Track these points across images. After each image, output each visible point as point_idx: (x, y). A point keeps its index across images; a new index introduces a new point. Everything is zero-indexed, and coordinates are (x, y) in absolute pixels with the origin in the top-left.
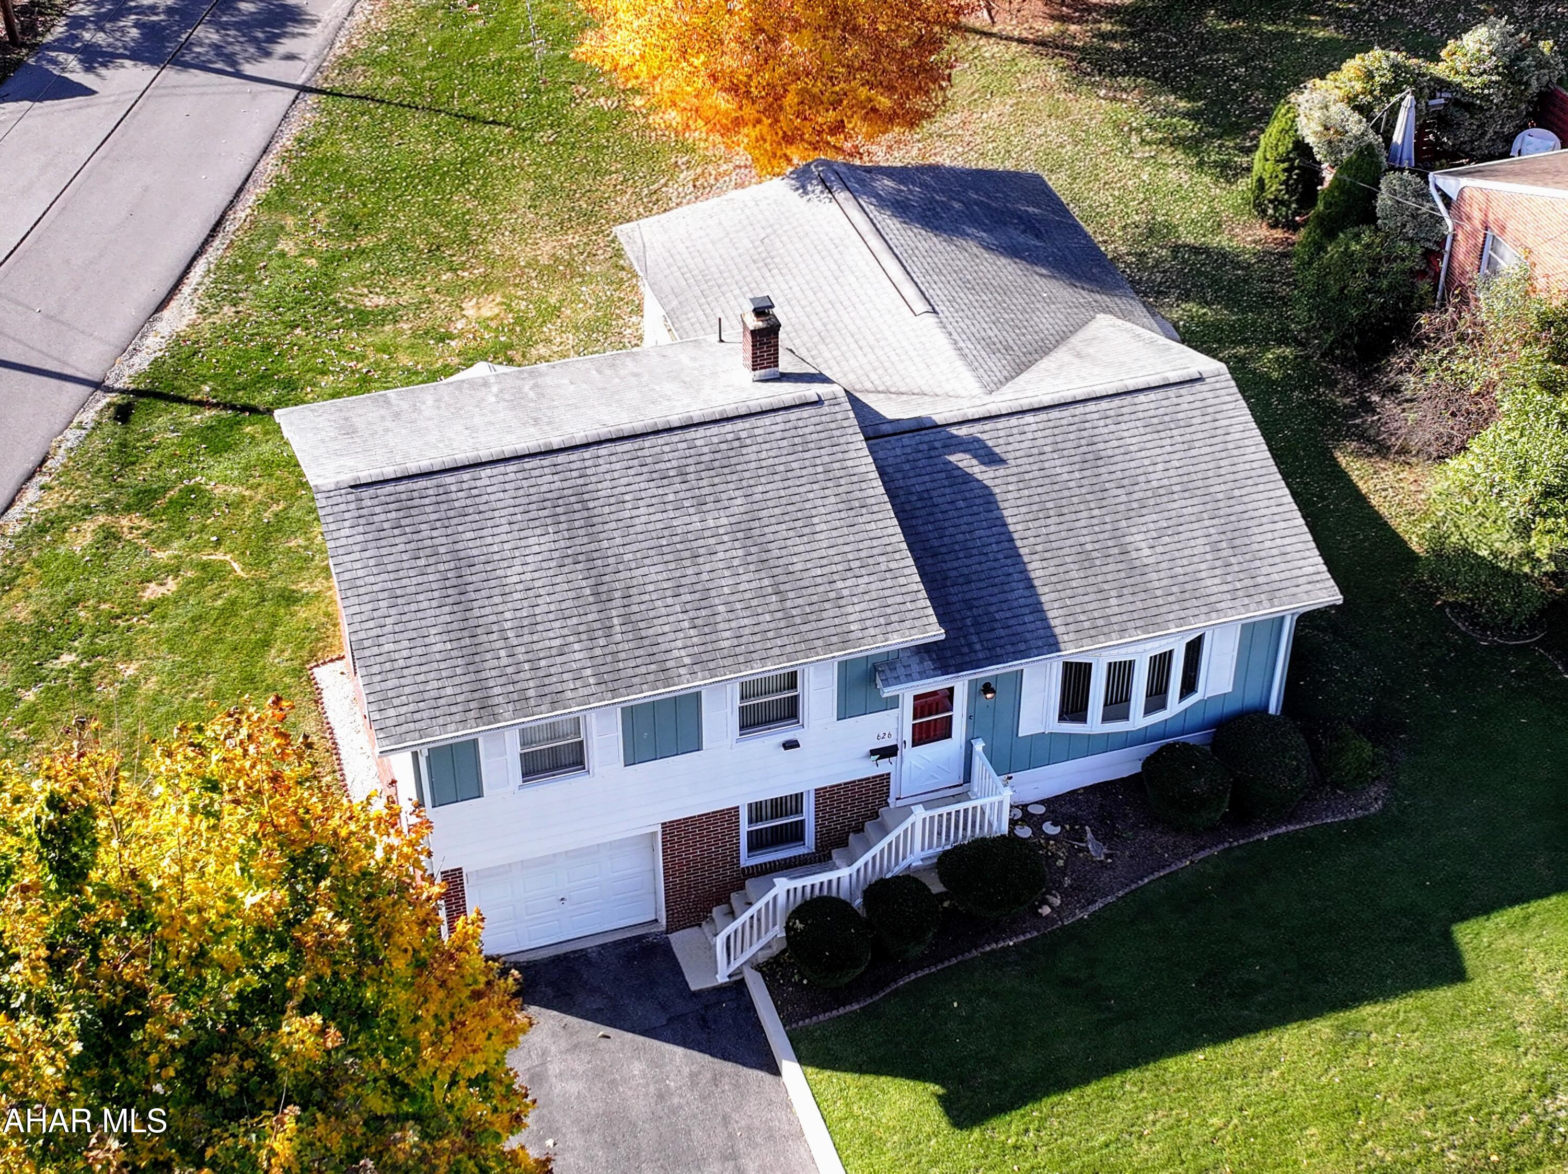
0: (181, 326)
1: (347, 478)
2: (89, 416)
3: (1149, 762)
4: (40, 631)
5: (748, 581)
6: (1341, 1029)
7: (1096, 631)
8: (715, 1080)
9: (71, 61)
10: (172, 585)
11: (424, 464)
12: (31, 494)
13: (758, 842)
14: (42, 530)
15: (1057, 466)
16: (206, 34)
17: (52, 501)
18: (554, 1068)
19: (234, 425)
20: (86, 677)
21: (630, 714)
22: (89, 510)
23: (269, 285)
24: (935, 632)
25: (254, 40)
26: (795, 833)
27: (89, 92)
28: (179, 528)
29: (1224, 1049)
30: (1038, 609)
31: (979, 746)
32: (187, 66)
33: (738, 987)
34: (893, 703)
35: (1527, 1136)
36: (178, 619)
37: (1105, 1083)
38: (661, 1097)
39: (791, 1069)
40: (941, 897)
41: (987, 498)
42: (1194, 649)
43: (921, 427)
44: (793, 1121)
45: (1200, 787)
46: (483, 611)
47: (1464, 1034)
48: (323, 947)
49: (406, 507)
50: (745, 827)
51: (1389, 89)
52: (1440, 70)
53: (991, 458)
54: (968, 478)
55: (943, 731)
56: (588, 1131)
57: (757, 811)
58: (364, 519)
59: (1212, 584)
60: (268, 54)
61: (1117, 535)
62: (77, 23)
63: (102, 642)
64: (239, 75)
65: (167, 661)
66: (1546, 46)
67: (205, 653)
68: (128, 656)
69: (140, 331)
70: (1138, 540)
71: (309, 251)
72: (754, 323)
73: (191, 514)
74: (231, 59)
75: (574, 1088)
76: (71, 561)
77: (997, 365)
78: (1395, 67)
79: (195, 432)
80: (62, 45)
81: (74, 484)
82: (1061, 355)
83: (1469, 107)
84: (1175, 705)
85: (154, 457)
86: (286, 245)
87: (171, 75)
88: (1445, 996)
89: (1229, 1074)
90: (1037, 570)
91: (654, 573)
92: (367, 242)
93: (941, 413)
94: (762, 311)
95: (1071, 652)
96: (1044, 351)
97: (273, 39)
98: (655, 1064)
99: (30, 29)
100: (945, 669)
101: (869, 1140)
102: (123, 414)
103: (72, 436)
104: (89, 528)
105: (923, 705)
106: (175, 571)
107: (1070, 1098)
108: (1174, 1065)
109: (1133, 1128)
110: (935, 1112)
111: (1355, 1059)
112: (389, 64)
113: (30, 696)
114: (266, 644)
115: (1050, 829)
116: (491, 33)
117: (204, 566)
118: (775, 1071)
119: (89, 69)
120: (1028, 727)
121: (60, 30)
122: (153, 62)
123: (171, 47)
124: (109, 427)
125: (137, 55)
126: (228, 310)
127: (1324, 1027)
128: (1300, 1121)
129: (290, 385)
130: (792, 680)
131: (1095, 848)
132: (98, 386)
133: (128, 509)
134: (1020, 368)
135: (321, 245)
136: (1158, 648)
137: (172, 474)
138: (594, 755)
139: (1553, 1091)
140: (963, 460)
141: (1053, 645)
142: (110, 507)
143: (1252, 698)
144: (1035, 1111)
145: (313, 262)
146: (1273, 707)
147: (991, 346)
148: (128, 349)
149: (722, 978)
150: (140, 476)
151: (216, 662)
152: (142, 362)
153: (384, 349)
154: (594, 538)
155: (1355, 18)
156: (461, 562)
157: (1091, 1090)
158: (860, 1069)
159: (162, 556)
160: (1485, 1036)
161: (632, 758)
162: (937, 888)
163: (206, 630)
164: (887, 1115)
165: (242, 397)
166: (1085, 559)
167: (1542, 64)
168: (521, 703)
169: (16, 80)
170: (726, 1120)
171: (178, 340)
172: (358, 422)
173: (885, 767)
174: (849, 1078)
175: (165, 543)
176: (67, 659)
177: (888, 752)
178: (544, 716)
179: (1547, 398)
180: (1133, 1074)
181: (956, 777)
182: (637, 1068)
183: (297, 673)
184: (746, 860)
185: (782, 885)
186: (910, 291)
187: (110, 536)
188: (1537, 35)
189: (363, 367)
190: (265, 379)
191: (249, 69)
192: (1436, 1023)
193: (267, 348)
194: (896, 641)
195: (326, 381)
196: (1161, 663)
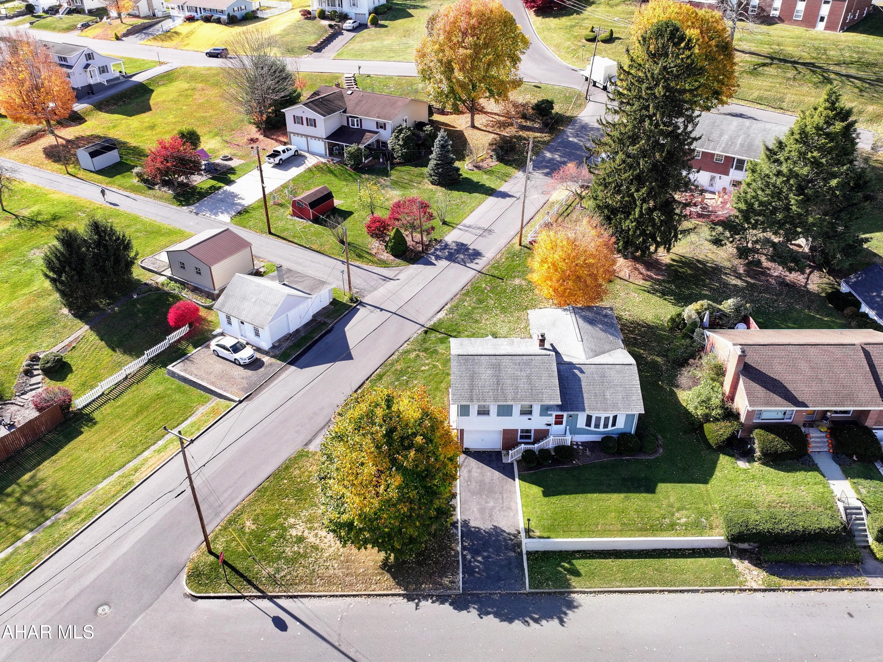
0: (441, 317)
1: (457, 353)
2: (419, 332)
3: (603, 439)
4: (401, 372)
5: (526, 386)
6: (626, 497)
7: (594, 409)
8: (503, 479)
9: (433, 258)
10: (427, 367)
11: (472, 353)
12: (405, 345)
13: (522, 437)
14: (406, 352)
15: (595, 376)
16: (462, 256)
17: (409, 347)
18: (473, 470)
19: (447, 338)
20: (407, 382)
21: (499, 406)
22: (415, 350)
23: (460, 312)
24: (560, 403)
25: (470, 259)
26: (529, 437)
27: (435, 265)
28: (431, 357)
29: (600, 495)
30: (583, 403)
31: (568, 428)
32: (456, 262)
33: (512, 464)
34: (551, 415)
35: (656, 525)
36: (427, 374)
37: (575, 495)
38: (492, 480)
39: (517, 480)
40: (554, 456)
41: (579, 380)
42: (615, 418)
43: (570, 364)
44: (515, 490)
45: (611, 445)
46: (475, 382)
47: (651, 504)
48: (425, 427)
49: (467, 361)
50: (519, 434)
51: (706, 309)
52: (721, 307)
53: (582, 372)
54: (577, 375)
55: (561, 423)
56: (476, 483)
57: (522, 431)
58: (458, 361)
59: (620, 405)
60: (472, 262)
61: (604, 391)
62: (436, 250)
63: (412, 376)
64: (466, 266)
65: (423, 382)
66: (748, 305)
67: (430, 382)
68: (416, 379)
69: (433, 317)
70: (608, 394)
71: (470, 306)
72: (540, 338)
73: (434, 354)
74: (465, 262)
75: (476, 475)
76: (410, 359)
77: (591, 354)
78: (709, 305)
79: (439, 338)
80: (432, 254)
81: (413, 345)
82: (607, 355)
83: (726, 316)
84: (610, 428)
85: (430, 342)
86: (466, 304)
87: (453, 264)
88: (650, 496)
89: (600, 500)
90: (585, 395)
91: (509, 381)
92: (481, 306)
93: (575, 361)
94: (542, 336)
95: (588, 412)
96: (603, 353)
97: (474, 259)
98: (492, 474)
99: (427, 250)
100: (561, 410)
101: (527, 496)
102: (426, 332)
103: (416, 335)
104: (415, 353)
105: (557, 417)
106: (428, 365)
107: (567, 497)
108: (589, 495)
109: (577, 505)
110: (541, 493)
111: (627, 503)
112: (497, 268)
113: (396, 383)
114: (442, 382)
115: (580, 447)
116: (519, 265)
117: (434, 365)
118: (514, 480)
119: (436, 260)
120: (578, 426)
121: (432, 251)
122: (449, 261)
123: (453, 258)
124: (423, 334)
125: (447, 258)
126: (451, 315)
127: (622, 495)
128: (611, 512)
129: (459, 332)
130: (531, 406)
131: (588, 453)
132: (423, 326)
133: (422, 351)
134: (596, 355)
135: (473, 305)
136: (607, 415)
137: (432, 346)
138: (491, 413)
139: (665, 518)
140: (576, 371)
141: (584, 410)
142: (419, 350)
143: (628, 431)
144: (559, 497)
145: (470, 308)
146: (633, 432)
147: (592, 350)
148: (430, 320)
149: (509, 461)
150: (426, 345)
151: (431, 384)
152: (432, 323)
153: (478, 328)
154: (499, 373)
155: (714, 290)
156: (474, 373)
157: (572, 496)
158: (529, 483)
159: (427, 362)
160: (655, 505)
161: (498, 415)
162: (553, 453)
163: (431, 377)
164: (532, 492)
165: (449, 333)
166: (596, 395)
167: (746, 309)
168: (478, 400)
169: (422, 260)
170: (502, 487)
171: (440, 319)
172: (464, 343)
173: (548, 427)
174: (527, 484)
175: (428, 359)
176: (405, 378)
177: (550, 425)
178: (482, 403)
179: (711, 382)
180: (581, 495)
181: (563, 433)
182: (489, 474)
183: (446, 389)
184: (519, 440)
185: (523, 446)
186: (579, 336)
187: (418, 356)
188: (746, 302)
189: (474, 331)
190: (454, 330)
191: (468, 265)
192: (646, 500)
193: (457, 324)
194: (551, 403)
195: (466, 333)
196: (607, 419)
